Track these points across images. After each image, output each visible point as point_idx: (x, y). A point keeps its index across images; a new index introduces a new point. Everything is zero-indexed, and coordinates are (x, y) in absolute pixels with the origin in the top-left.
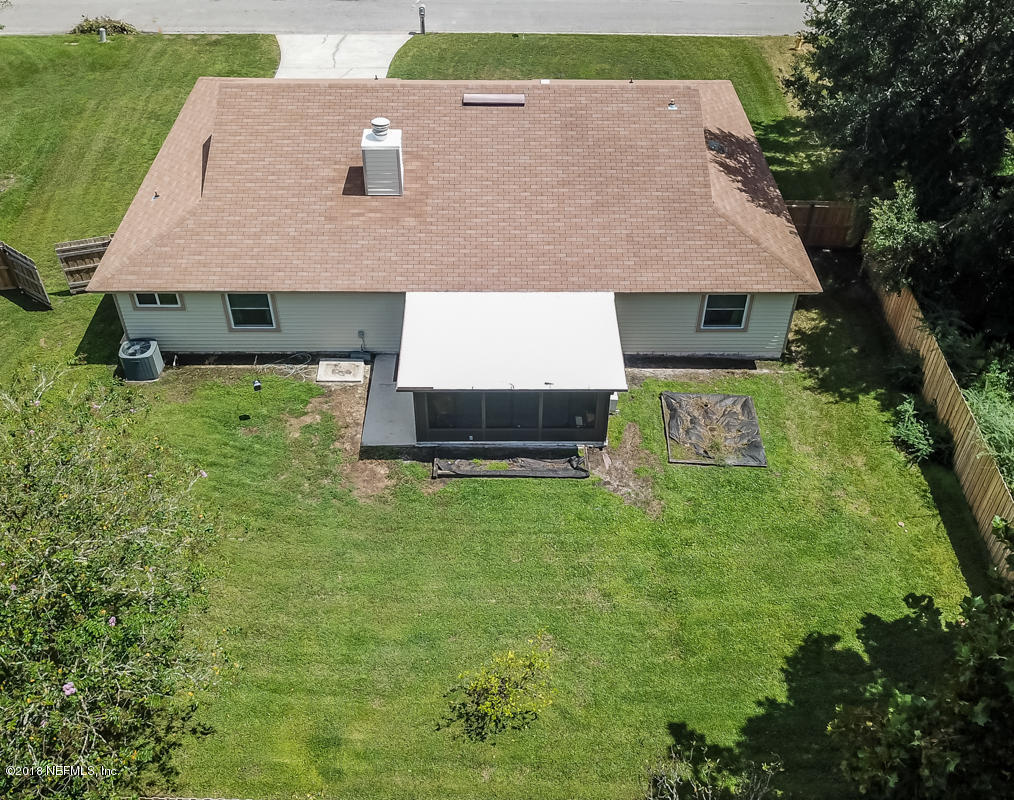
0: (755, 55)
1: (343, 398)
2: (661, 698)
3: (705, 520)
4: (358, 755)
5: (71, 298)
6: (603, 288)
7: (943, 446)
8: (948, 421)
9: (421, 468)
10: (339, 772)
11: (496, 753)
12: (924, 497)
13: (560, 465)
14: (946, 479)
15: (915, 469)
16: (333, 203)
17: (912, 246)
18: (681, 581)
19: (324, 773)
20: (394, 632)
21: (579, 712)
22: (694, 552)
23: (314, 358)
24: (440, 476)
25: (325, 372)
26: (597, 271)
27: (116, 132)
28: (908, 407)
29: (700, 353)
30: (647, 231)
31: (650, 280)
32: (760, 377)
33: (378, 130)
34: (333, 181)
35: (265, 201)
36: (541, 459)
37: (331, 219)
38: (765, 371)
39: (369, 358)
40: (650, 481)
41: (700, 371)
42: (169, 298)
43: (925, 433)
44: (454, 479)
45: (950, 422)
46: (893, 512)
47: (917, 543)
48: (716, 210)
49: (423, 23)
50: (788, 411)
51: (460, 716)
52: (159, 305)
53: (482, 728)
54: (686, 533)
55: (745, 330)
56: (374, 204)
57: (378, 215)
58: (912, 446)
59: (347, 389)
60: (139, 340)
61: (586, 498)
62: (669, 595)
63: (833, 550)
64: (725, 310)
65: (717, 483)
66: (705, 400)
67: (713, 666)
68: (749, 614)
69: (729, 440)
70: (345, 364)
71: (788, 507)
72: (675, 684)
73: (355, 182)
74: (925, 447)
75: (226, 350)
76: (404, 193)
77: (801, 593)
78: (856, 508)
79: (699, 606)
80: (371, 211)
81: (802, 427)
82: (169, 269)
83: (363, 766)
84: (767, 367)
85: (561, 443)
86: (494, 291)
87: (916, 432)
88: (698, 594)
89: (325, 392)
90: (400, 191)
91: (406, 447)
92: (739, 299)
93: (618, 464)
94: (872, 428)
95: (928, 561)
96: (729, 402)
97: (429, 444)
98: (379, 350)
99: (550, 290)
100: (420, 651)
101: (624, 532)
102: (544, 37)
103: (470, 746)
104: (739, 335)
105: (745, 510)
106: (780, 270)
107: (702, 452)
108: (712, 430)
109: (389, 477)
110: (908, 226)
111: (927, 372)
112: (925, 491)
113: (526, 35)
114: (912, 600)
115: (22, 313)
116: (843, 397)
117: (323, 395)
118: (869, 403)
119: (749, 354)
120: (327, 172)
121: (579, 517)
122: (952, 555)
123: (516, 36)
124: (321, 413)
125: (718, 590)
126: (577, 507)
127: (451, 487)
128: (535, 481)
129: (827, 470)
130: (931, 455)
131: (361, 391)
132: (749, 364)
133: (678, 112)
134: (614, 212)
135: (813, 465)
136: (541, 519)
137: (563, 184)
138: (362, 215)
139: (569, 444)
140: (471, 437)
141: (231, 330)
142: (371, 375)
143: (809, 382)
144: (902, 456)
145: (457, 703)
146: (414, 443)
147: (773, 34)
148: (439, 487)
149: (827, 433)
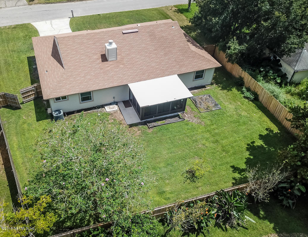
0: (163, 12)
1: (116, 114)
2: (227, 163)
3: (215, 123)
4: (170, 193)
5: (24, 104)
6: (174, 74)
7: (256, 96)
8: (255, 90)
9: (145, 127)
10: (168, 198)
11: (200, 184)
12: (256, 108)
13: (177, 118)
14: (259, 103)
15: (251, 102)
16: (100, 65)
17: (240, 52)
18: (217, 138)
19: (165, 199)
20: (162, 165)
21: (212, 171)
22: (217, 131)
23: (103, 106)
24: (151, 127)
25: (108, 109)
26: (171, 70)
27: (5, 57)
28: (244, 89)
29: (193, 86)
30: (179, 58)
31: (184, 70)
32: (208, 89)
33: (111, 43)
34: (98, 59)
35: (82, 67)
36: (171, 118)
37: (101, 69)
38: (209, 88)
39: (116, 103)
40: (199, 118)
41: (195, 90)
42: (64, 98)
43: (251, 94)
44: (154, 128)
45: (256, 90)
46: (251, 112)
47: (260, 118)
48: (192, 51)
49: (73, 14)
50: (219, 96)
51: (187, 179)
52: (61, 100)
53: (194, 180)
54: (212, 127)
55: (203, 79)
56: (111, 63)
57: (113, 66)
58: (249, 97)
59: (115, 112)
60: (57, 111)
61: (187, 125)
62: (217, 141)
63: (244, 123)
64: (199, 75)
65: (213, 115)
66: (200, 97)
67: (234, 154)
68: (235, 141)
69: (211, 105)
70: (111, 106)
71: (230, 116)
72: (228, 160)
73: (104, 58)
74: (252, 97)
75: (78, 109)
76: (118, 59)
77: (243, 134)
78: (244, 113)
79: (224, 142)
80: (111, 65)
81: (224, 98)
82: (64, 90)
83: (173, 195)
84: (209, 87)
85: (174, 114)
86: (149, 80)
87: (248, 94)
88: (223, 140)
89: (110, 114)
90: (117, 59)
91: (138, 123)
92: (202, 71)
93: (189, 115)
94: (238, 96)
95: (264, 121)
96: (205, 96)
97: (144, 121)
98: (118, 101)
99: (162, 77)
100: (170, 167)
101: (200, 130)
102: (107, 14)
103: (193, 184)
104: (202, 80)
105: (222, 119)
106: (211, 63)
107: (206, 108)
108: (205, 103)
109: (139, 130)
110: (238, 47)
111: (245, 80)
112: (255, 107)
113: (102, 14)
114: (267, 129)
115: (13, 111)
116: (229, 90)
117: (110, 115)
118: (234, 90)
119: (204, 84)
120: (95, 57)
121: (188, 129)
122: (268, 119)
123: (99, 15)
124: (113, 119)
125: (226, 138)
126: (186, 127)
127: (155, 129)
128: (173, 123)
129: (234, 107)
130: (254, 98)
131: (119, 112)
132: (204, 87)
133: (175, 28)
134: (169, 55)
135: (230, 106)
136: (179, 132)
137: (155, 50)
138: (109, 66)
139: (176, 114)
140: (154, 117)
141: (81, 103)
142: (119, 107)
143: (220, 88)
144: (247, 100)
145: (185, 176)
146: (140, 121)
147: (163, 6)
148: (151, 130)
149: (229, 99)
